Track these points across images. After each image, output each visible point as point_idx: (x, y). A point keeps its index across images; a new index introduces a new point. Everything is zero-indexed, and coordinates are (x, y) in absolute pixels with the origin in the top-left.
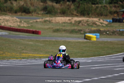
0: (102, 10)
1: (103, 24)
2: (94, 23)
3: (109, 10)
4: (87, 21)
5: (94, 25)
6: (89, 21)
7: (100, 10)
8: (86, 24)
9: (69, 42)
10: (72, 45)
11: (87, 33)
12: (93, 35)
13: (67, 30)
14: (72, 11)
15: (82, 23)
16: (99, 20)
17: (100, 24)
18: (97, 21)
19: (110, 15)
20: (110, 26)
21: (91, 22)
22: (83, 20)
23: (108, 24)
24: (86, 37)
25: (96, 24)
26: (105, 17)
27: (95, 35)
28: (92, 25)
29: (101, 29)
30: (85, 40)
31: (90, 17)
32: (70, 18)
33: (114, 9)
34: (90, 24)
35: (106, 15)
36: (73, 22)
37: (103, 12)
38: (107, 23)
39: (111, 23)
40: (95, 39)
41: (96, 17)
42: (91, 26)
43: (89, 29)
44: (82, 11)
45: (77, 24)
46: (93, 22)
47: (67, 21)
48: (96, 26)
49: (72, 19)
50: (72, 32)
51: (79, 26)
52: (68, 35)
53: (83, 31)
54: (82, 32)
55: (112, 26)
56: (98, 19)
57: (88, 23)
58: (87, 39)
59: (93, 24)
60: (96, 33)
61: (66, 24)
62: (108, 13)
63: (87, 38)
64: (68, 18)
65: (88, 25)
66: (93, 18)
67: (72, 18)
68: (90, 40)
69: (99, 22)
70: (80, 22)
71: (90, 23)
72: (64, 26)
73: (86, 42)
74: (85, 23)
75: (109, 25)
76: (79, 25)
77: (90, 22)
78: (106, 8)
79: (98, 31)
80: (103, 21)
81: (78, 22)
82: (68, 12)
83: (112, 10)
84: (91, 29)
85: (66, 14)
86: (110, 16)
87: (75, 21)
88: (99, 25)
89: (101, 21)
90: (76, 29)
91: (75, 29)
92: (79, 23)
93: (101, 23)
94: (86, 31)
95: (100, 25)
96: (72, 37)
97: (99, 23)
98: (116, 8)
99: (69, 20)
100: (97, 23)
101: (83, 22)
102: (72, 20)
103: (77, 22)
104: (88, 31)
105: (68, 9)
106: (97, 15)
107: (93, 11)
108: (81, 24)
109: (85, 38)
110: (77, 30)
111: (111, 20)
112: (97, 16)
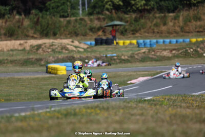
0: (78, 26)
1: (78, 49)
2: (64, 48)
3: (88, 27)
4: (51, 44)
5: (64, 51)
6: (55, 45)
7: (74, 27)
8: (50, 50)
9: (19, 79)
10: (23, 83)
11: (50, 63)
12: (61, 65)
13: (16, 60)
14: (25, 31)
15: (43, 48)
16: (73, 42)
17: (74, 49)
18: (68, 44)
19: (91, 33)
20: (92, 52)
21: (59, 46)
22: (45, 43)
23: (88, 48)
24: (48, 70)
25: (67, 49)
26: (82, 37)
27: (65, 65)
28: (61, 51)
29: (75, 56)
30: (48, 75)
31: (56, 39)
32: (22, 42)
33: (96, 24)
34: (57, 50)
35: (85, 35)
36: (28, 48)
37: (79, 30)
38: (86, 47)
39: (92, 47)
40: (64, 72)
41: (66, 38)
42: (59, 52)
43: (53, 57)
44: (43, 31)
45: (35, 51)
46: (61, 45)
47: (16, 47)
48: (67, 52)
49: (26, 43)
50: (26, 63)
51: (37, 53)
52: (18, 68)
53: (44, 60)
54: (43, 63)
55: (95, 51)
56: (71, 40)
57: (54, 47)
58: (50, 73)
59: (62, 49)
60: (67, 62)
61: (15, 53)
62: (88, 31)
63: (50, 70)
64: (18, 42)
65: (53, 51)
66: (61, 39)
67: (25, 41)
68: (56, 74)
69: (71, 45)
70: (39, 47)
71: (57, 48)
72: (12, 55)
73: (49, 77)
74: (49, 48)
75: (89, 50)
76: (39, 52)
77: (57, 46)
78: (83, 22)
79: (69, 60)
80: (80, 43)
81: (36, 47)
82: (20, 32)
83: (95, 25)
84: (58, 57)
85: (15, 37)
86: (92, 36)
87: (31, 46)
88: (72, 51)
89: (76, 43)
90: (32, 58)
91: (30, 59)
92: (37, 49)
93: (76, 47)
94: (49, 61)
95: (75, 51)
96: (24, 72)
97: (72, 47)
98: (101, 21)
99: (20, 44)
100: (68, 46)
101: (45, 46)
102: (25, 45)
103: (34, 47)
104: (53, 60)
105: (19, 27)
106: (69, 34)
107: (62, 29)
108: (41, 50)
109: (47, 72)
110: (33, 60)
111: (93, 42)
112: (69, 36)
